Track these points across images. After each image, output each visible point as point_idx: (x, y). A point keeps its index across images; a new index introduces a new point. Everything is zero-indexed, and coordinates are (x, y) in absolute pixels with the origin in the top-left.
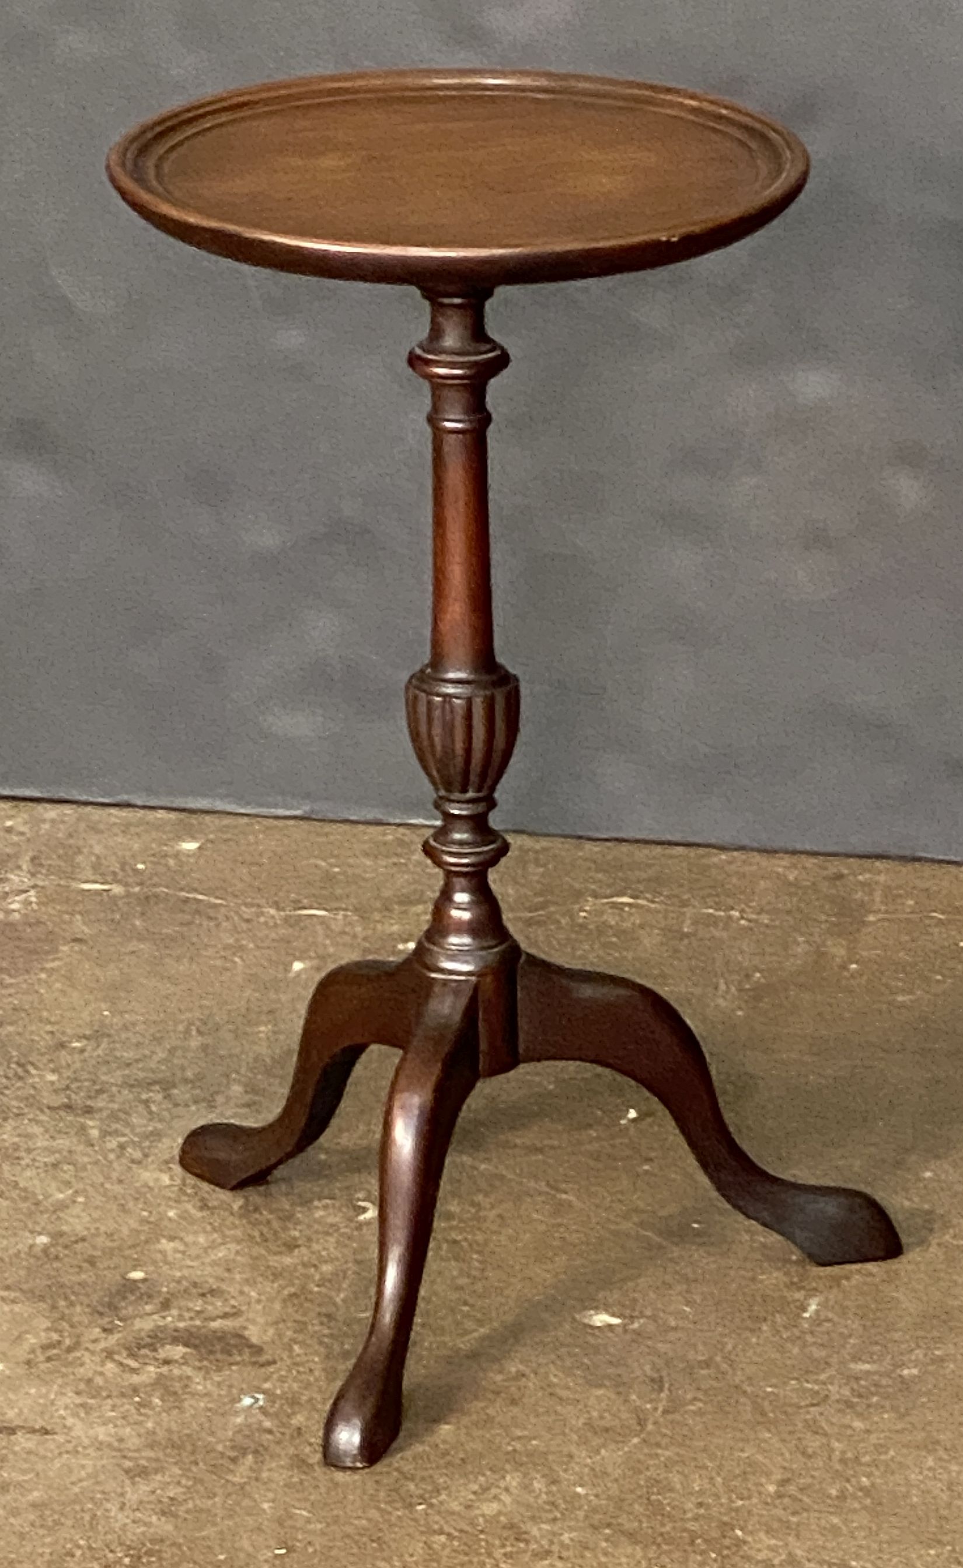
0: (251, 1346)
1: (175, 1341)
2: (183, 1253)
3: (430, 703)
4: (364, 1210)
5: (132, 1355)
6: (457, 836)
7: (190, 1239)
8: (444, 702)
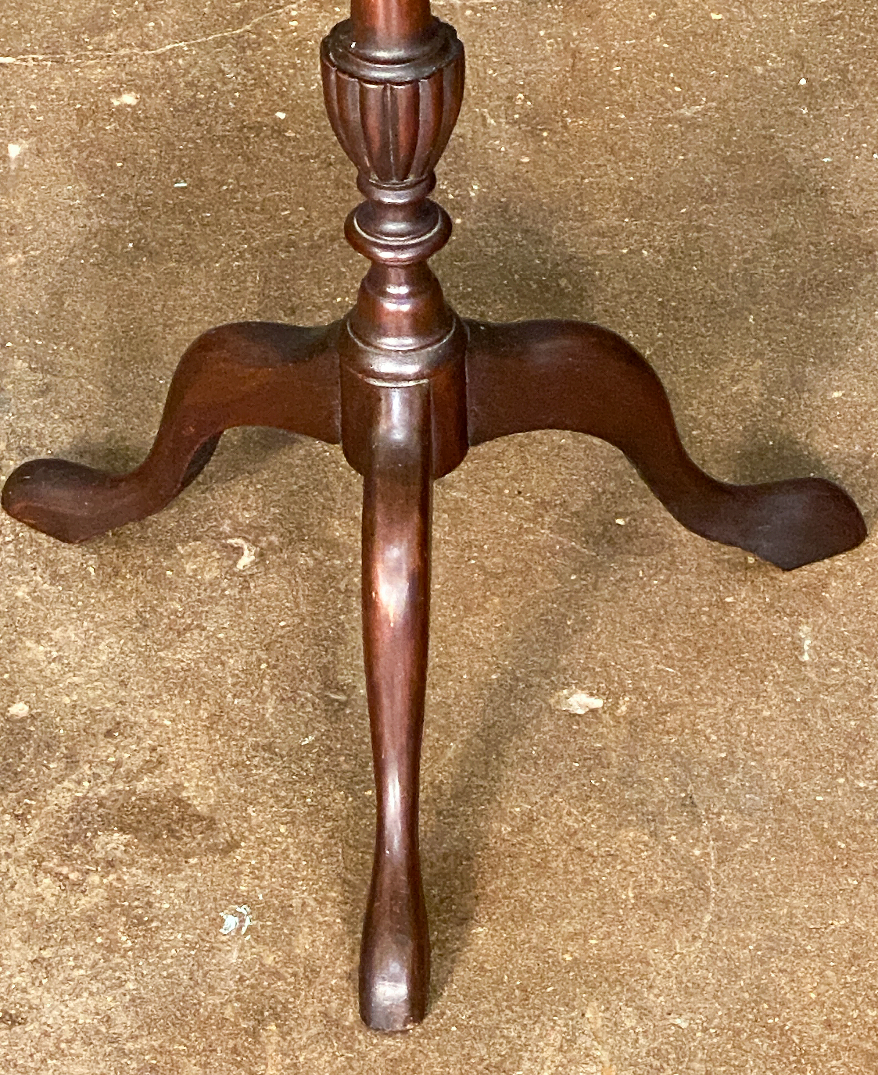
0: (199, 818)
1: (106, 824)
2: (59, 659)
3: (363, 92)
4: (238, 551)
5: (66, 858)
6: (391, 227)
7: (57, 634)
8: (385, 89)
